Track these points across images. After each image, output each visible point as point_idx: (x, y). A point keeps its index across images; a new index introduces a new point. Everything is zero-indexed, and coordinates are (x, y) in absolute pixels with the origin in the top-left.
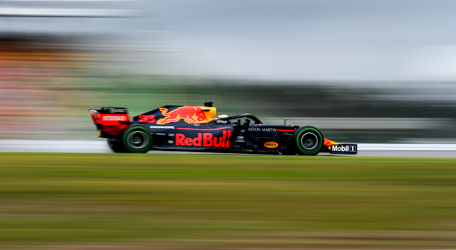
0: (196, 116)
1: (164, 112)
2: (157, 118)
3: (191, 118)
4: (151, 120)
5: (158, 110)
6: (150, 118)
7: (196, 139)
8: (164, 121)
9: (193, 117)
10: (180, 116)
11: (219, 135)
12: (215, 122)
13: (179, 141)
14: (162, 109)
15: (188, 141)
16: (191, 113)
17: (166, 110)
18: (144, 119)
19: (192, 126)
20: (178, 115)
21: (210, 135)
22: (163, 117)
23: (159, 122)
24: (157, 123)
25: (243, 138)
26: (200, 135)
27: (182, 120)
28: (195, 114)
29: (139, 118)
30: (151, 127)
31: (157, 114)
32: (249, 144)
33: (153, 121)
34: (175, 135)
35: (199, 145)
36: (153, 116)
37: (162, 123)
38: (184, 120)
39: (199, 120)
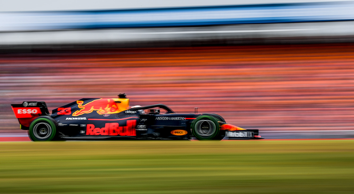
0: (109, 108)
1: (80, 104)
2: (73, 111)
3: (103, 109)
4: (68, 112)
5: (75, 103)
6: (67, 110)
7: (103, 129)
8: (79, 113)
9: (105, 109)
10: (94, 108)
11: (123, 125)
12: (124, 112)
13: (89, 131)
14: (79, 102)
15: (97, 131)
16: (104, 105)
17: (83, 102)
18: (61, 111)
19: (102, 116)
20: (93, 107)
21: (116, 124)
22: (79, 109)
23: (75, 114)
24: (72, 115)
25: (145, 127)
26: (107, 124)
27: (95, 112)
28: (108, 105)
29: (58, 110)
30: (67, 119)
31: (74, 107)
32: (150, 132)
33: (70, 113)
34: (86, 125)
35: (105, 134)
36: (69, 109)
37: (77, 114)
38: (97, 112)
39: (111, 111)
